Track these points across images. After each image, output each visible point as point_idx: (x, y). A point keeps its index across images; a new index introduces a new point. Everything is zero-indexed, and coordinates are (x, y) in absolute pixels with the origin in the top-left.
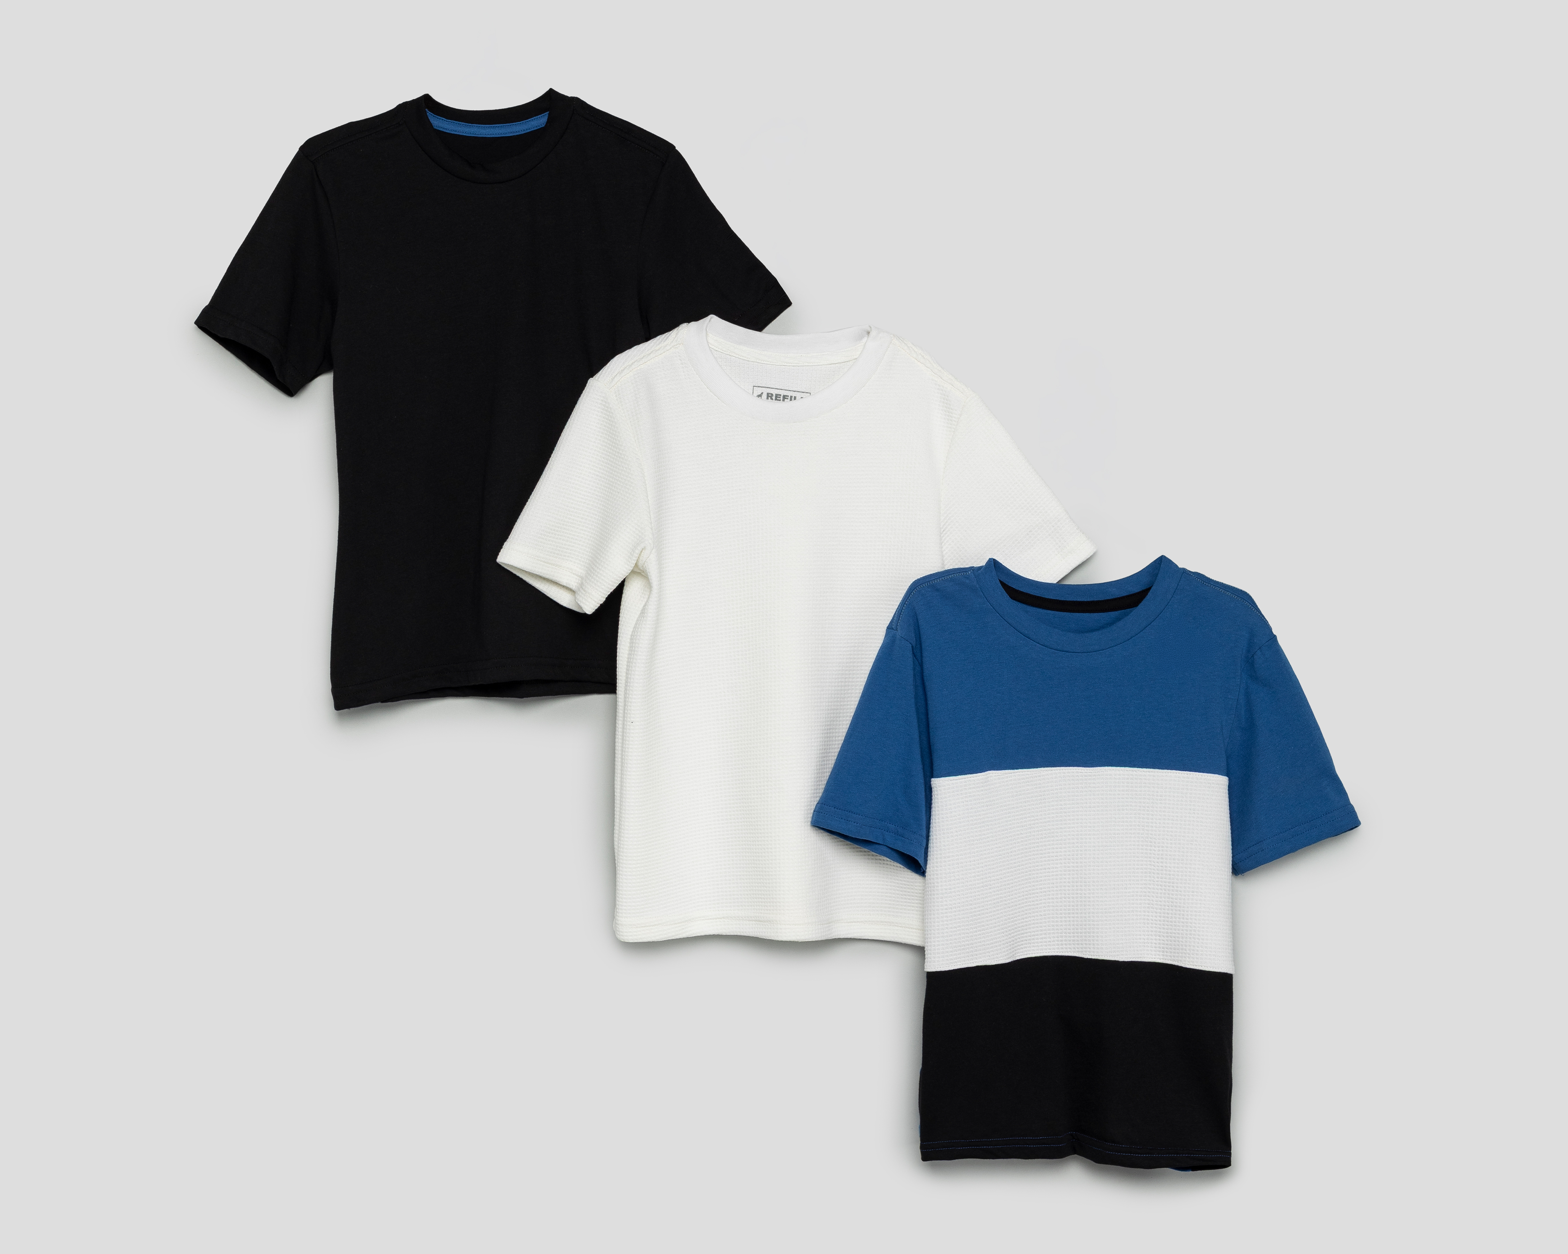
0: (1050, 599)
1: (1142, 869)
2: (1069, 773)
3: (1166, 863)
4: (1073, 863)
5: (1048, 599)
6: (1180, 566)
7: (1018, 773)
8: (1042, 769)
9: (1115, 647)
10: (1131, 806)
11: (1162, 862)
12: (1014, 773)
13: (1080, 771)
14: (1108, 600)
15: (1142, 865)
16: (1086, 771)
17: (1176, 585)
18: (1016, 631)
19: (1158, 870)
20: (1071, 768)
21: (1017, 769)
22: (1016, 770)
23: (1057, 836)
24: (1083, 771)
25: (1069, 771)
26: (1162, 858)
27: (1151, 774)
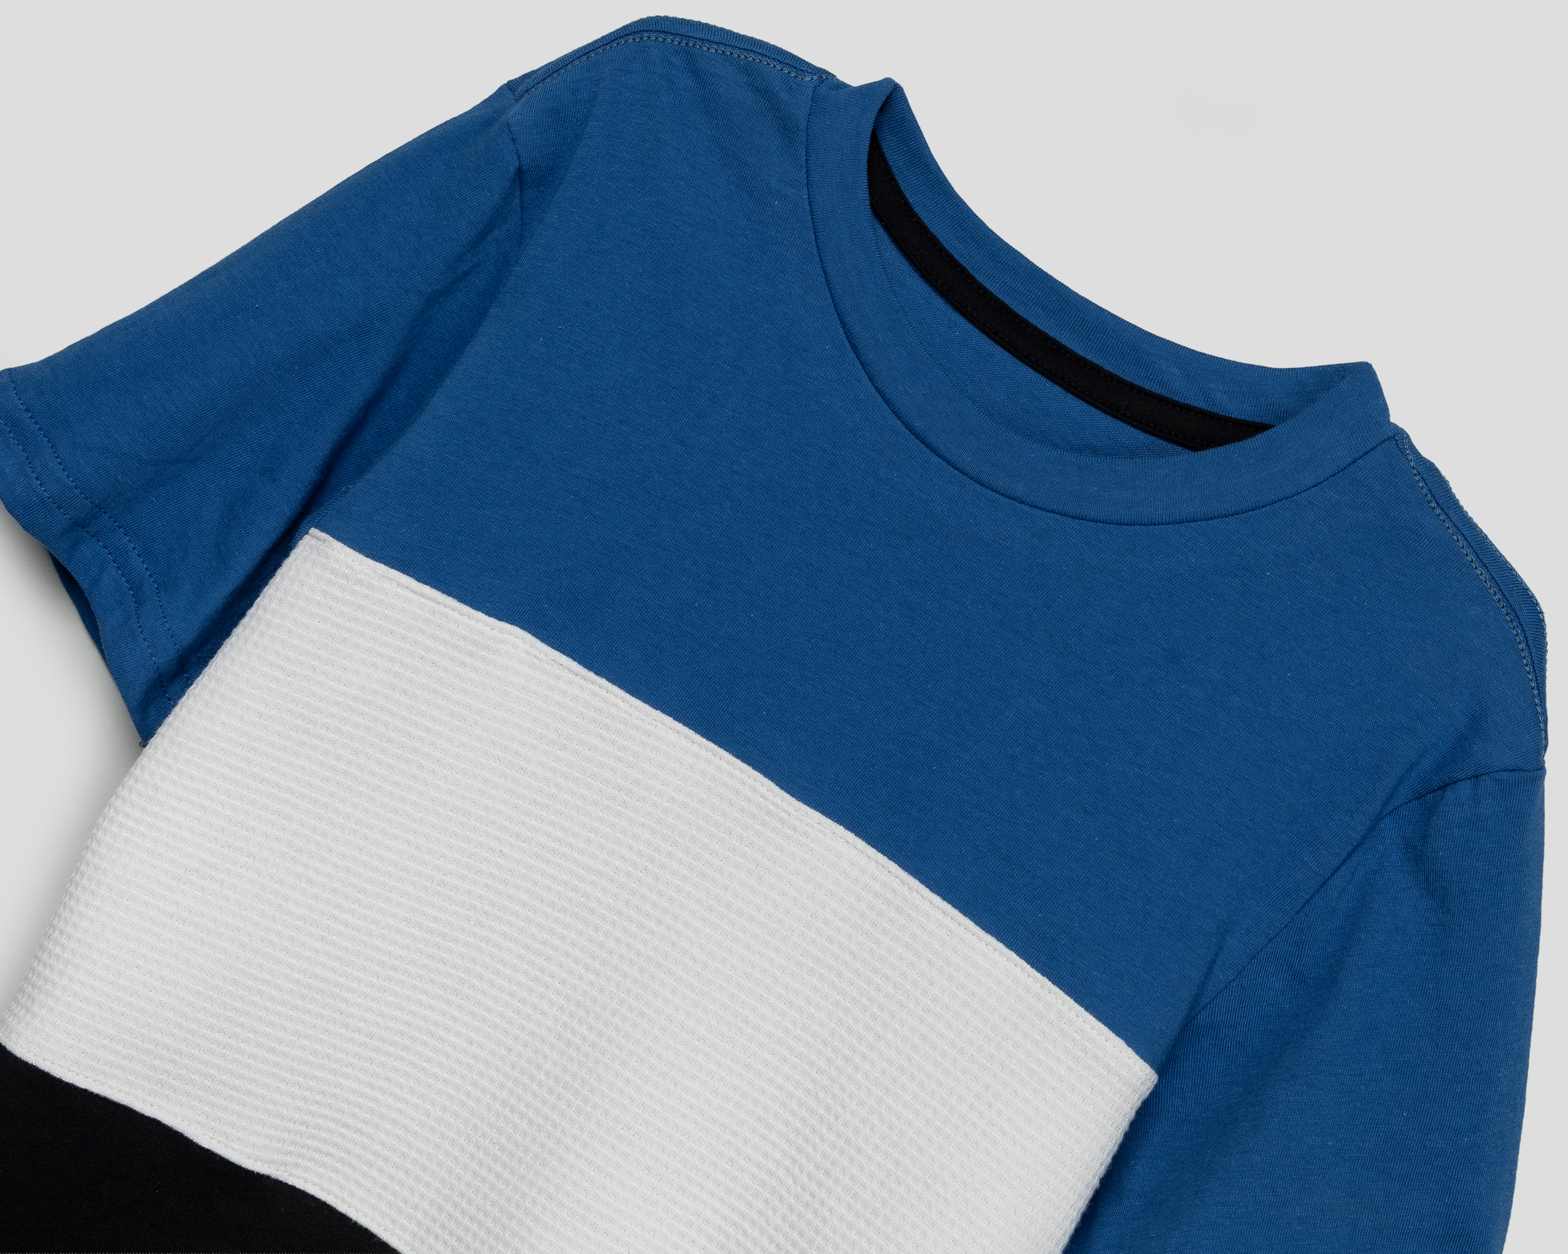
0: (986, 291)
1: (759, 1166)
2: (732, 776)
3: (829, 1192)
4: (591, 1028)
5: (980, 287)
6: (1396, 417)
7: (593, 687)
8: (668, 720)
9: (1070, 521)
10: (840, 974)
11: (820, 1184)
12: (585, 679)
13: (764, 790)
14: (1140, 390)
15: (766, 1156)
16: (778, 800)
17: (1349, 460)
18: (832, 310)
19: (798, 1197)
20: (745, 766)
21: (597, 673)
22: (591, 675)
23: (596, 929)
24: (769, 795)
25: (737, 773)
26: (827, 1173)
27: (948, 922)
